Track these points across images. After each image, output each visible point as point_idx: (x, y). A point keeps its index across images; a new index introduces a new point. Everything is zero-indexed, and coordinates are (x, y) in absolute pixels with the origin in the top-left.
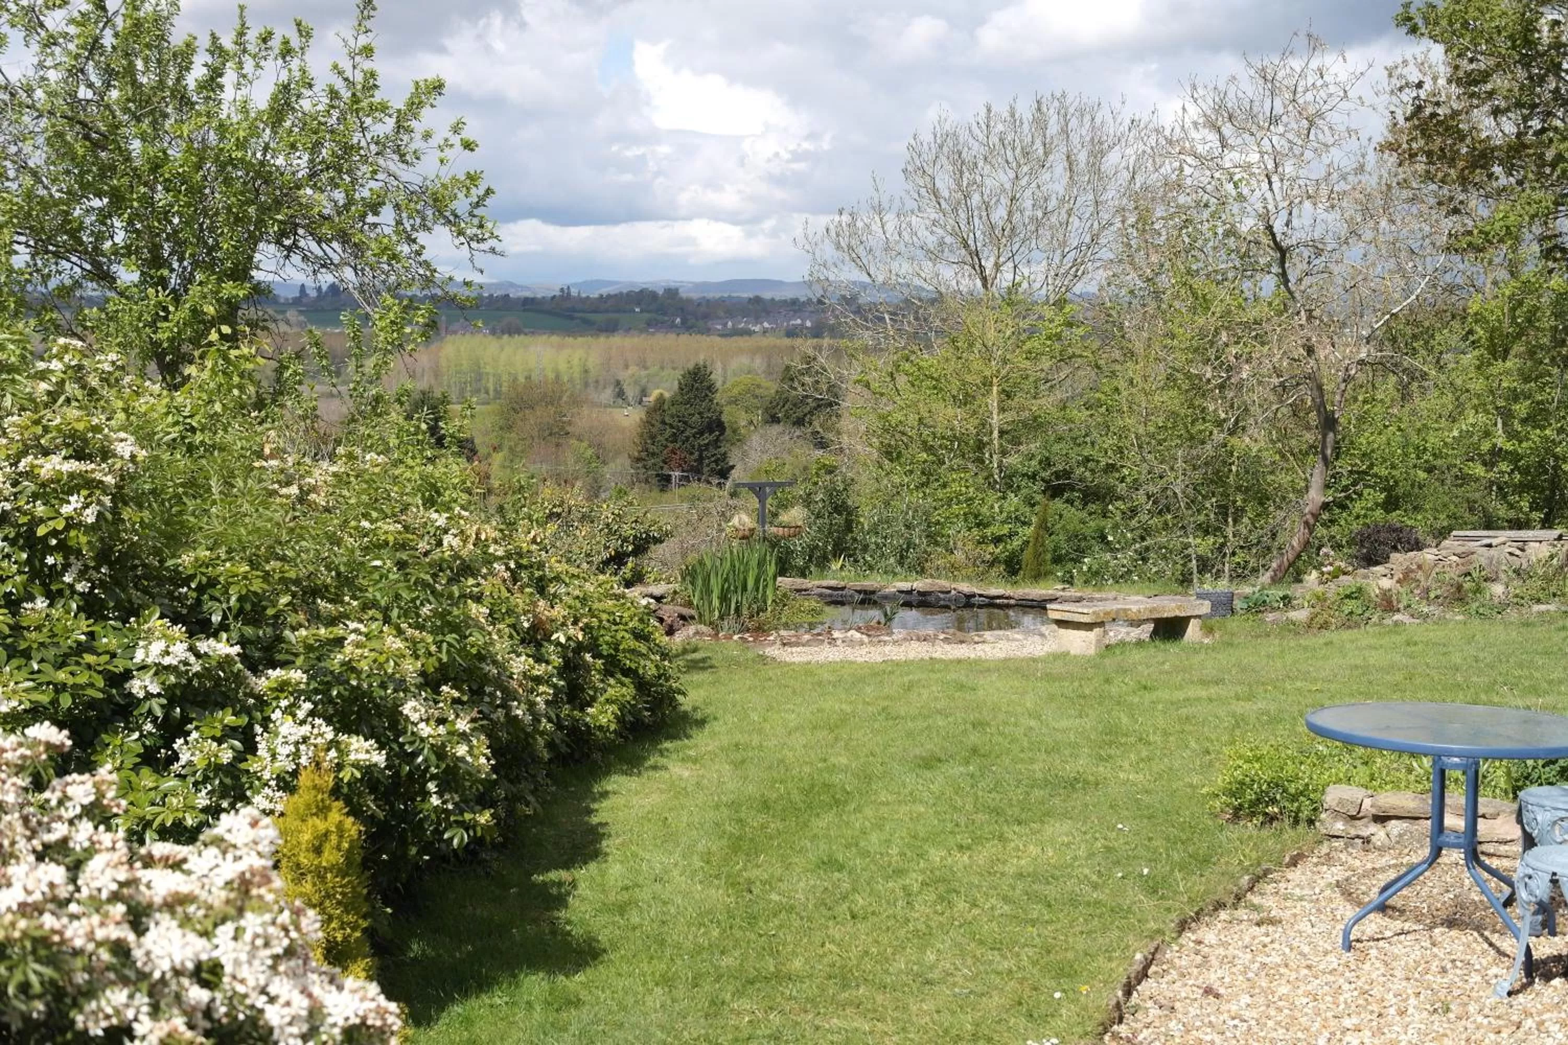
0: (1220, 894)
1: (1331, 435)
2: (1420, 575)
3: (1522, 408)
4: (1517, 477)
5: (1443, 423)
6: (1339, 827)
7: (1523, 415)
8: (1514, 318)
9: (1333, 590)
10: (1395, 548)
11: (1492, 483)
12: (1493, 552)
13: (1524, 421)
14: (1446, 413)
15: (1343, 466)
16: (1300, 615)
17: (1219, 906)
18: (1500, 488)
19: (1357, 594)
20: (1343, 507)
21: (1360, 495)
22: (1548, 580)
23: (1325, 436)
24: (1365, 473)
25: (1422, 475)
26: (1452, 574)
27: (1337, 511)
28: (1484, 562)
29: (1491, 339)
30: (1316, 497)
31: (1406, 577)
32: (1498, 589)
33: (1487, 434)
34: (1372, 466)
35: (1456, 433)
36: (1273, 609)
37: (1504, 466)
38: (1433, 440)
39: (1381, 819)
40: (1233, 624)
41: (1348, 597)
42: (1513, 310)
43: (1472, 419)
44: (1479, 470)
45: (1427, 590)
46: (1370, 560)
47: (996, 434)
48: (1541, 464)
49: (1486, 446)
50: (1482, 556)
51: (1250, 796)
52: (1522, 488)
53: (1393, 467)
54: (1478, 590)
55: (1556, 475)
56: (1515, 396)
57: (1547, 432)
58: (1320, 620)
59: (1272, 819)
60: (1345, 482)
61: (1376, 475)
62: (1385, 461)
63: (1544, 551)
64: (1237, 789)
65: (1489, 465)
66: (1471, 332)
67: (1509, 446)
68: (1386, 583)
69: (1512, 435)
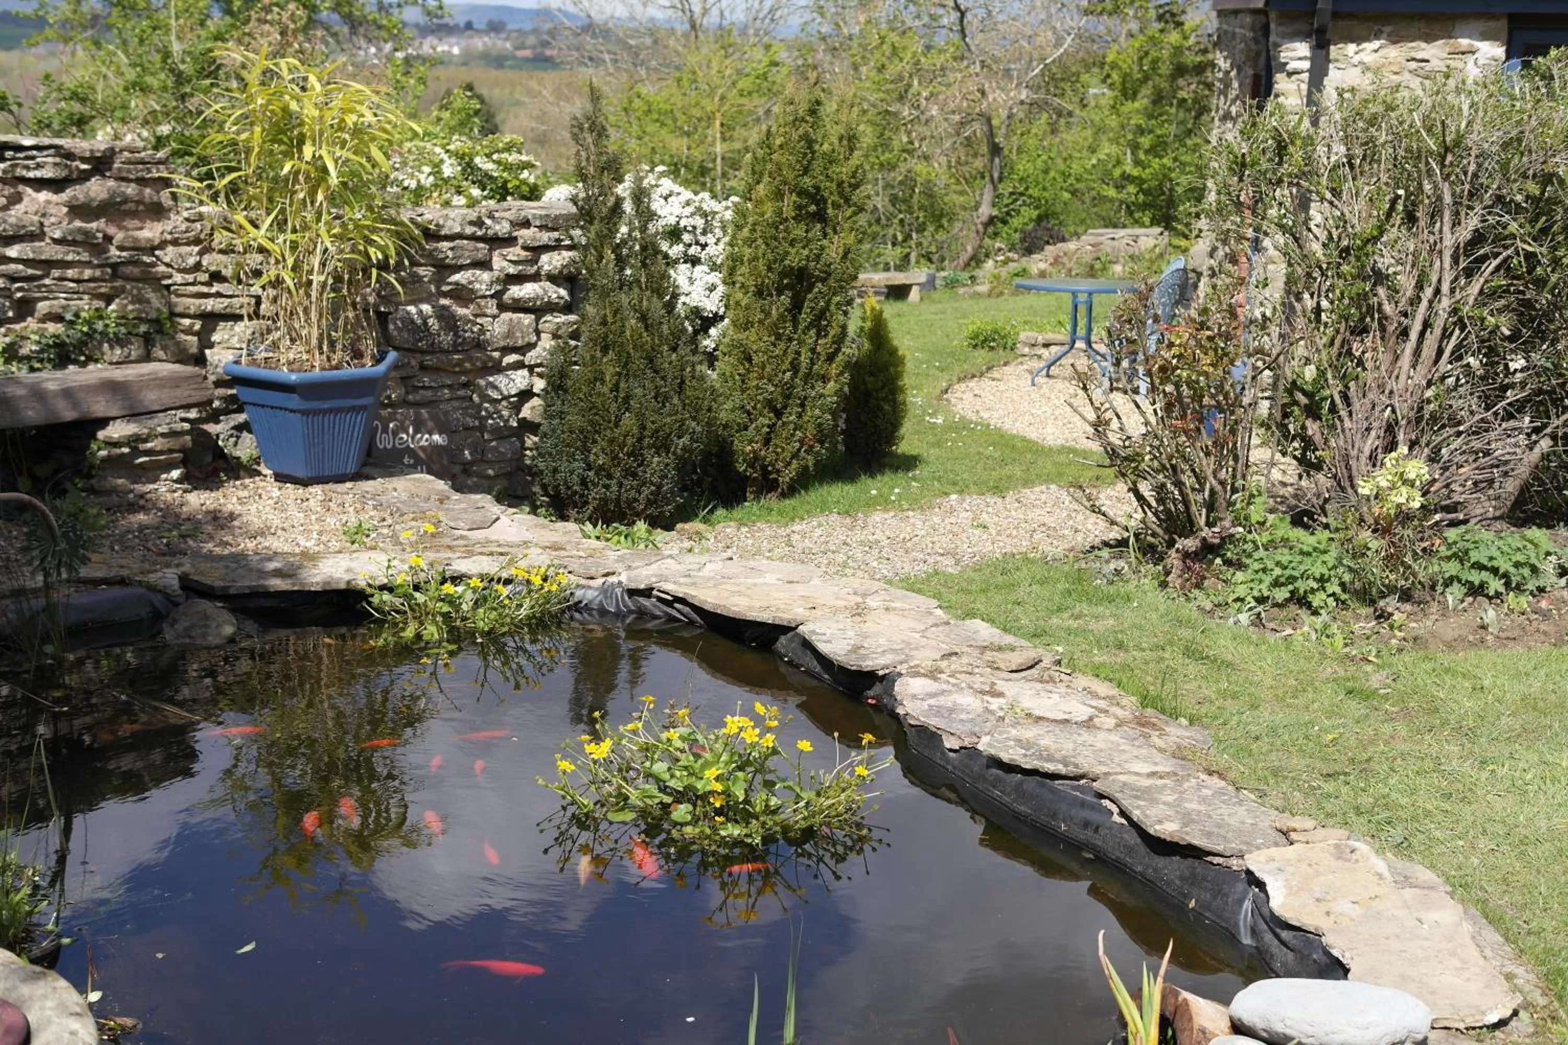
0: (973, 371)
1: (997, 160)
2: (1065, 260)
3: (1145, 141)
4: (1141, 197)
5: (1085, 153)
6: (1026, 350)
7: (1147, 146)
8: (1141, 65)
9: (1004, 272)
10: (1048, 243)
11: (1122, 202)
12: (1115, 243)
13: (1147, 152)
14: (1086, 144)
15: (1006, 188)
16: (983, 288)
17: (973, 376)
18: (1128, 207)
19: (1024, 273)
20: (1005, 222)
21: (1018, 212)
22: (1152, 261)
23: (992, 161)
24: (1022, 194)
25: (1067, 195)
26: (1088, 259)
27: (1000, 225)
28: (1109, 250)
29: (1123, 83)
30: (986, 211)
31: (1056, 261)
32: (1118, 268)
33: (1118, 163)
34: (1027, 189)
35: (1094, 161)
36: (964, 285)
37: (1132, 189)
38: (1076, 168)
39: (1046, 345)
40: (936, 295)
41: (1016, 275)
42: (1141, 59)
43: (1107, 150)
44: (1111, 192)
45: (1070, 270)
46: (1029, 251)
47: (719, 160)
48: (1160, 186)
49: (1117, 173)
50: (1108, 246)
51: (981, 338)
52: (1144, 207)
53: (1044, 189)
54: (1104, 269)
55: (1171, 195)
56: (1140, 131)
57: (1165, 160)
58: (997, 291)
59: (992, 348)
60: (1006, 201)
61: (1030, 197)
62: (1038, 183)
63: (1151, 242)
64: (975, 336)
65: (1119, 187)
66: (1108, 76)
67: (1135, 172)
68: (1042, 266)
69: (1137, 163)
